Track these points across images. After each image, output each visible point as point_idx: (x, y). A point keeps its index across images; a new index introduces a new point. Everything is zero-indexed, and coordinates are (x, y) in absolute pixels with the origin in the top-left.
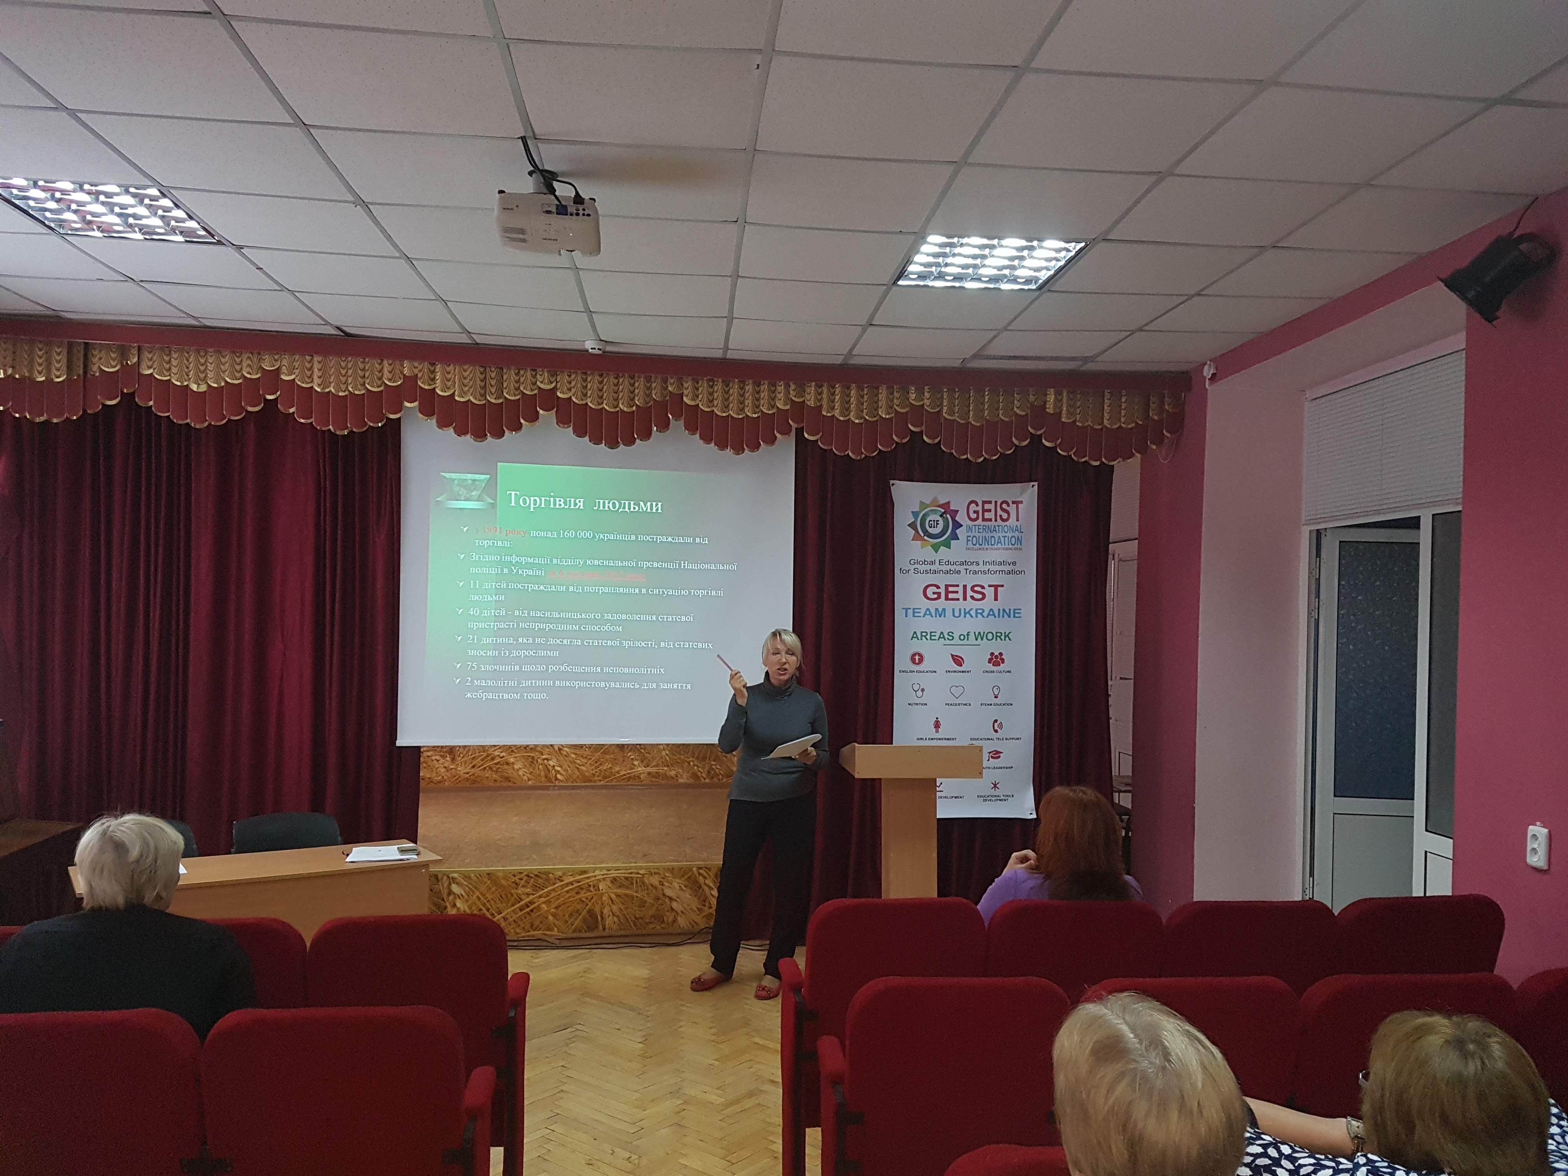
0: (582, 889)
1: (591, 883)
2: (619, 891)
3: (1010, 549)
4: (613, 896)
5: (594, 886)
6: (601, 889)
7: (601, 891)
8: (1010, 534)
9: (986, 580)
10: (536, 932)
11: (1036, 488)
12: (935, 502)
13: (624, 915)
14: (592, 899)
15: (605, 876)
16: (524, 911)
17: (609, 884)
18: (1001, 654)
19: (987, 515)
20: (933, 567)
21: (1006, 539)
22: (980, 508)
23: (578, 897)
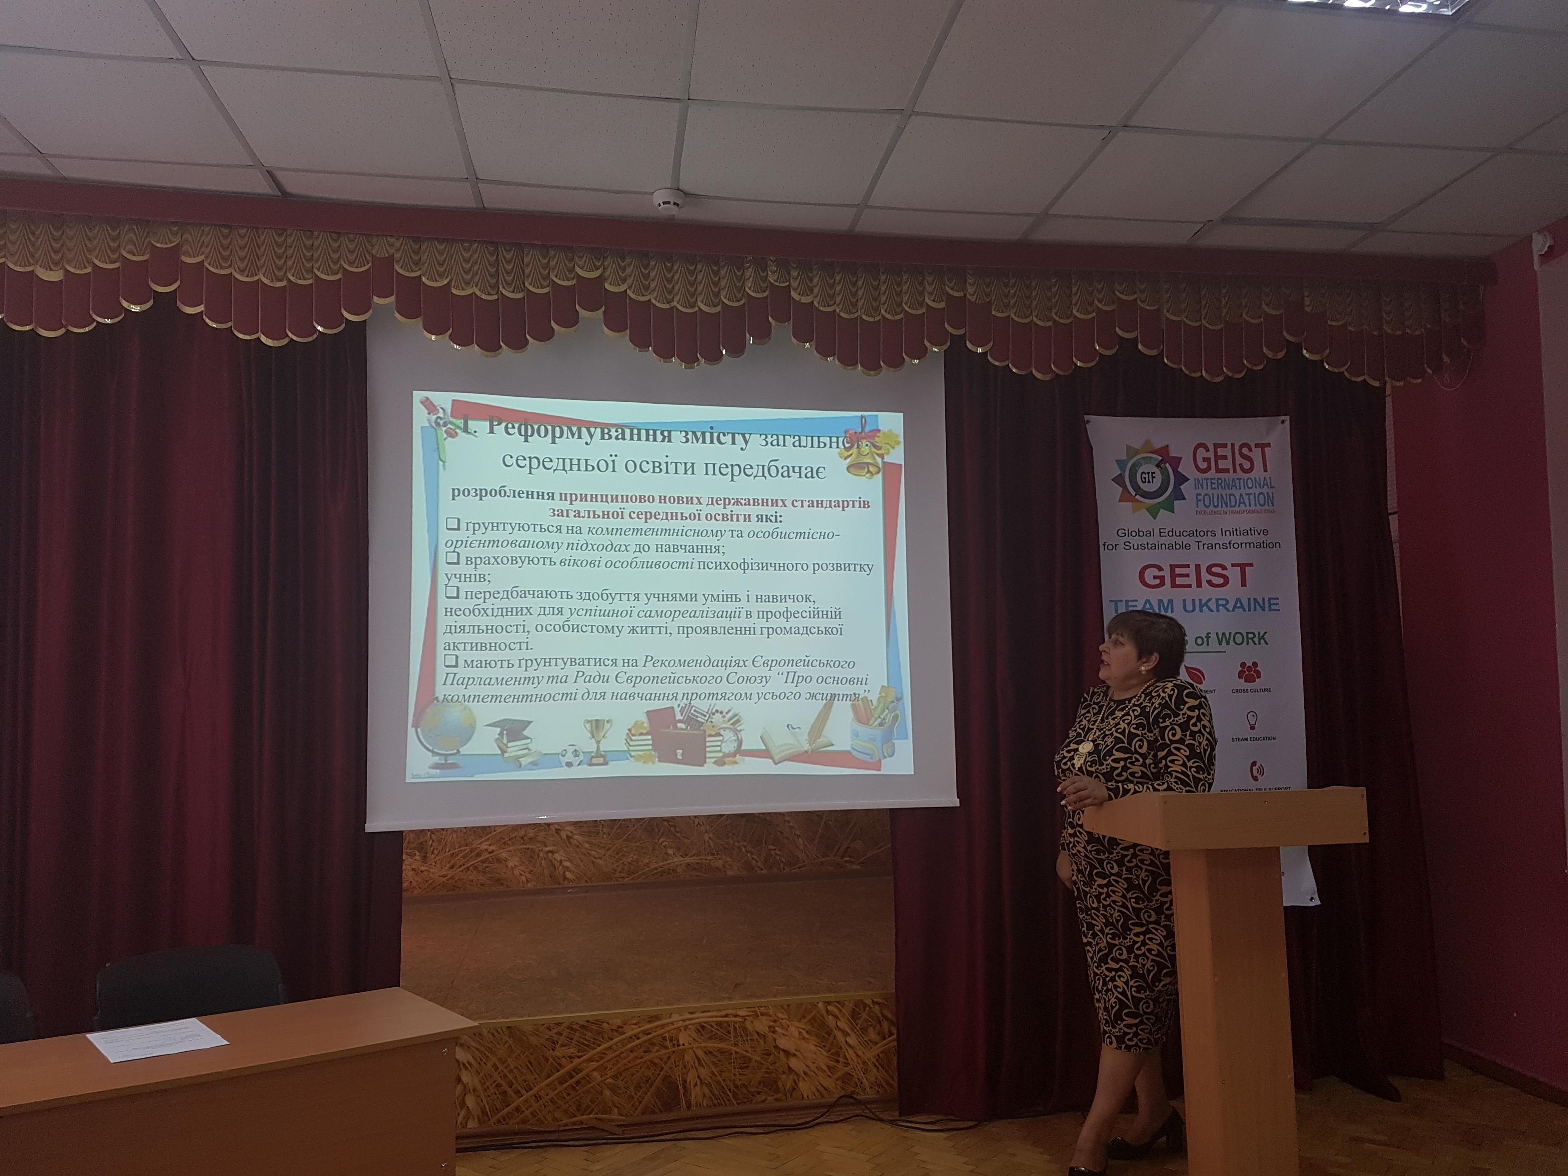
0: (653, 1044)
1: (666, 1035)
2: (712, 1045)
3: (1258, 512)
4: (700, 1054)
5: (671, 1040)
6: (681, 1043)
7: (681, 1047)
8: (1257, 491)
9: (1228, 557)
10: (585, 1117)
11: (1287, 423)
12: (1147, 447)
13: (718, 1082)
14: (669, 1058)
15: (687, 1023)
16: (566, 1085)
17: (695, 1035)
18: (1255, 664)
19: (1222, 464)
20: (1151, 540)
21: (1252, 497)
22: (1211, 455)
23: (648, 1057)
